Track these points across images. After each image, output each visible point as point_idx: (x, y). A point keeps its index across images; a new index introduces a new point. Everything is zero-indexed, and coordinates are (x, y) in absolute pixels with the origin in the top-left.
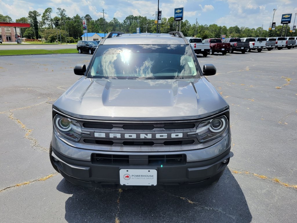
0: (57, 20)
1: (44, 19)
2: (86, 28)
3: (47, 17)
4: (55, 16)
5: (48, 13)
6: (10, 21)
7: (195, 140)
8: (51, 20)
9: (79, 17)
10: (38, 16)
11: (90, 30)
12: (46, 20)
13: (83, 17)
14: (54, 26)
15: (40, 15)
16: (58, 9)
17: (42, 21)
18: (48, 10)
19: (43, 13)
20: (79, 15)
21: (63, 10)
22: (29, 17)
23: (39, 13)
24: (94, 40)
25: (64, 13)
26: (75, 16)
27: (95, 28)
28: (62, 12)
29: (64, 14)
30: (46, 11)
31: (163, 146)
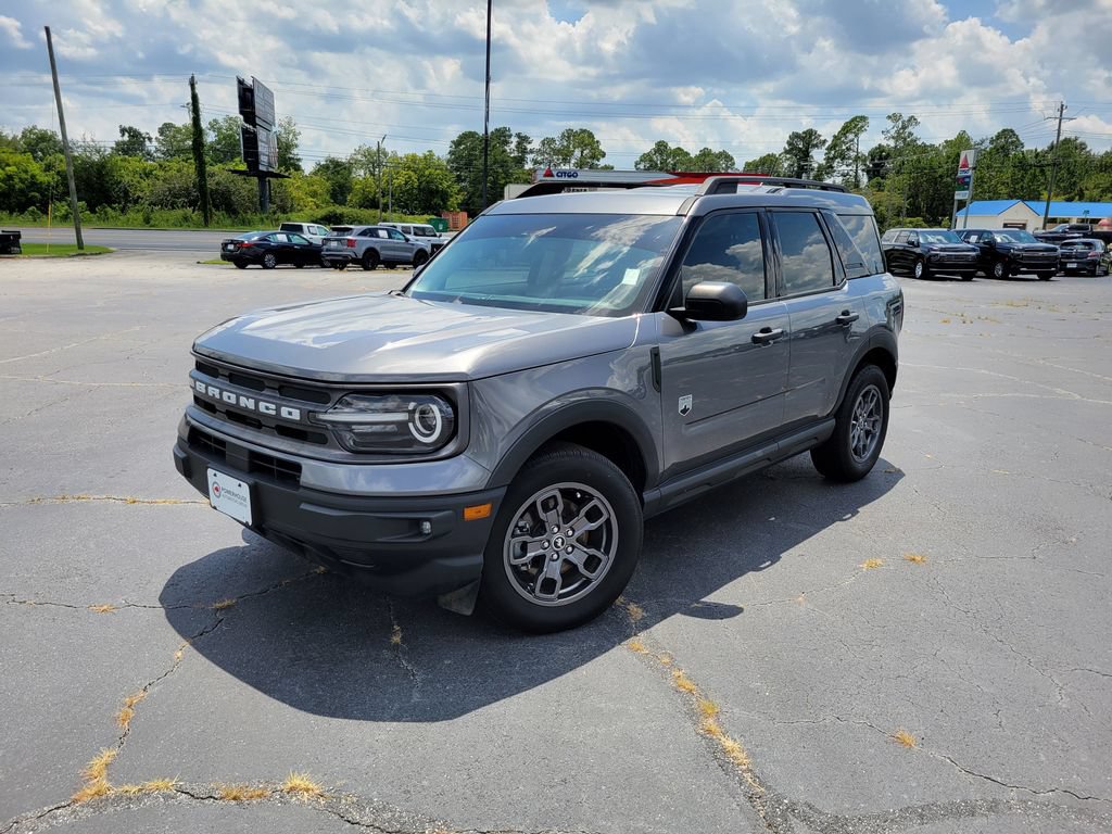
0: (879, 157)
1: (831, 156)
2: (968, 184)
3: (844, 147)
4: (875, 145)
5: (851, 136)
6: (727, 167)
7: (330, 435)
8: (857, 159)
9: (968, 140)
10: (816, 146)
11: (1003, 190)
12: (839, 160)
13: (983, 142)
14: (864, 179)
15: (825, 141)
16: (889, 117)
17: (824, 162)
18: (855, 125)
19: (835, 137)
20: (969, 133)
21: (909, 121)
22: (786, 152)
23: (822, 138)
24: (1005, 225)
25: (910, 129)
26: (952, 137)
27: (1026, 181)
28: (904, 128)
29: (911, 134)
30: (843, 129)
31: (274, 435)
